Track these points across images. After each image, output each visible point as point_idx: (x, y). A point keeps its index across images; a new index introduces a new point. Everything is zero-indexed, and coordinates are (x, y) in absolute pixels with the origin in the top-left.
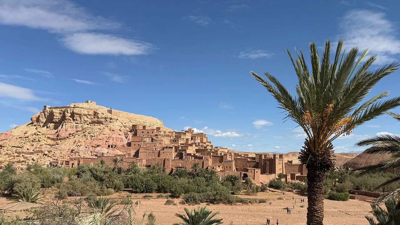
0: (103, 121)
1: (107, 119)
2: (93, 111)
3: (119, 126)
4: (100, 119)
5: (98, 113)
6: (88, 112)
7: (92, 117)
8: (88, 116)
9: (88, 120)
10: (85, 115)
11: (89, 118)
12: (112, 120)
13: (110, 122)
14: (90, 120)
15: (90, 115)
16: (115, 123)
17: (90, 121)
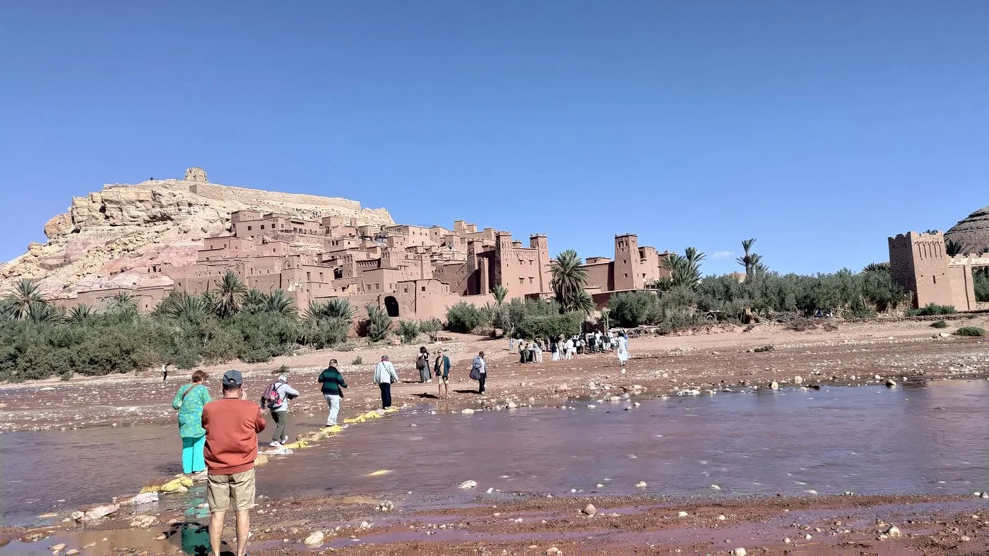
0: (173, 212)
1: (181, 207)
2: (149, 191)
3: (207, 220)
4: (165, 209)
5: (160, 195)
6: (138, 194)
7: (149, 206)
8: (138, 204)
9: (140, 214)
10: (132, 203)
11: (140, 209)
12: (192, 207)
13: (189, 213)
14: (144, 213)
15: (143, 201)
16: (201, 213)
17: (145, 216)
